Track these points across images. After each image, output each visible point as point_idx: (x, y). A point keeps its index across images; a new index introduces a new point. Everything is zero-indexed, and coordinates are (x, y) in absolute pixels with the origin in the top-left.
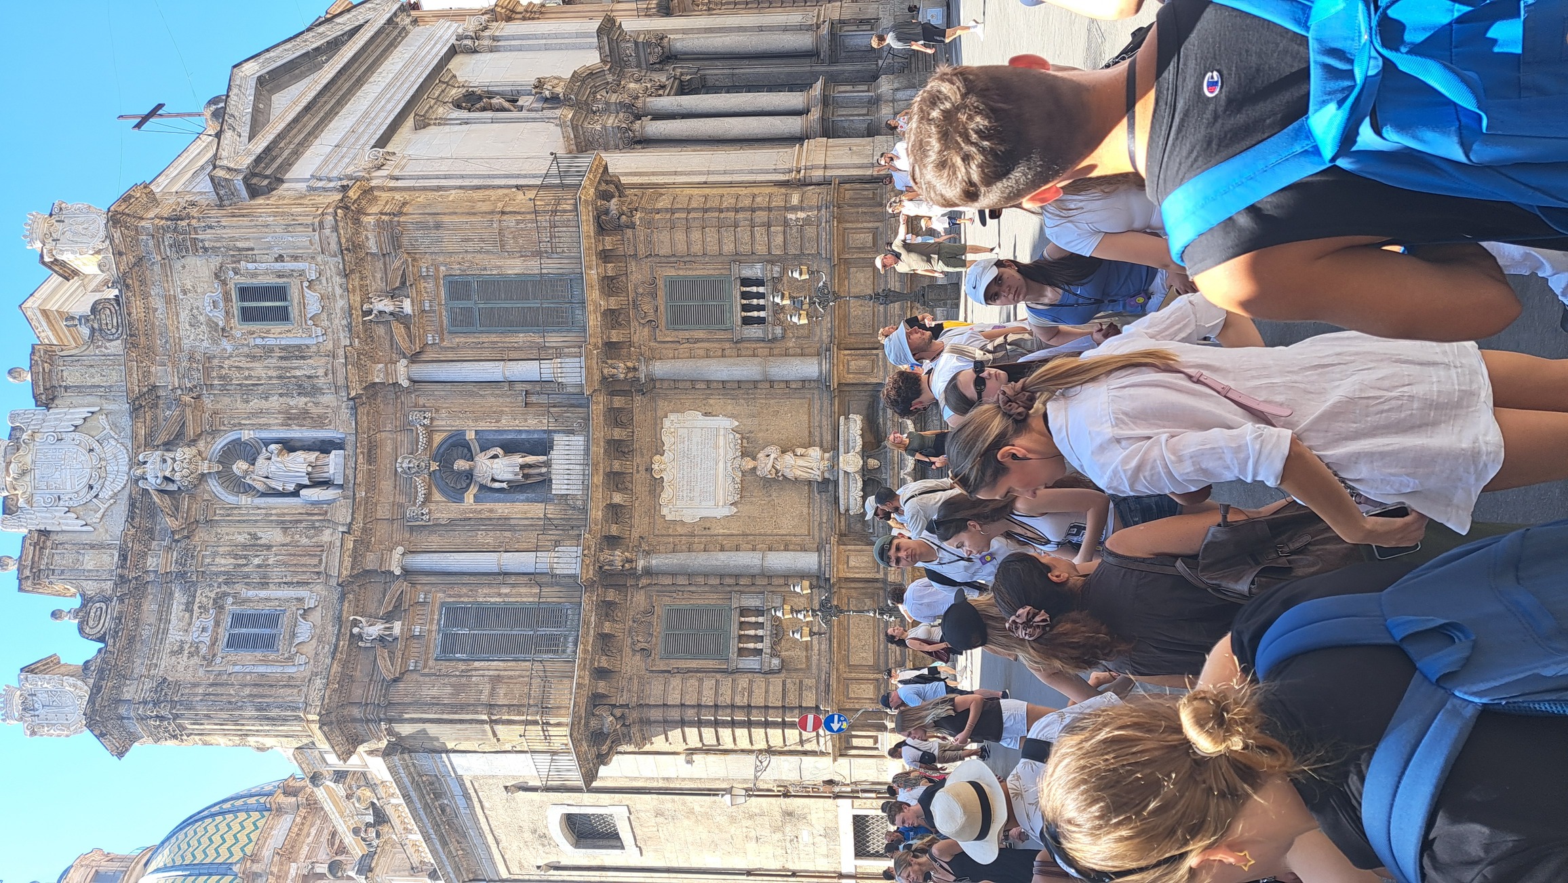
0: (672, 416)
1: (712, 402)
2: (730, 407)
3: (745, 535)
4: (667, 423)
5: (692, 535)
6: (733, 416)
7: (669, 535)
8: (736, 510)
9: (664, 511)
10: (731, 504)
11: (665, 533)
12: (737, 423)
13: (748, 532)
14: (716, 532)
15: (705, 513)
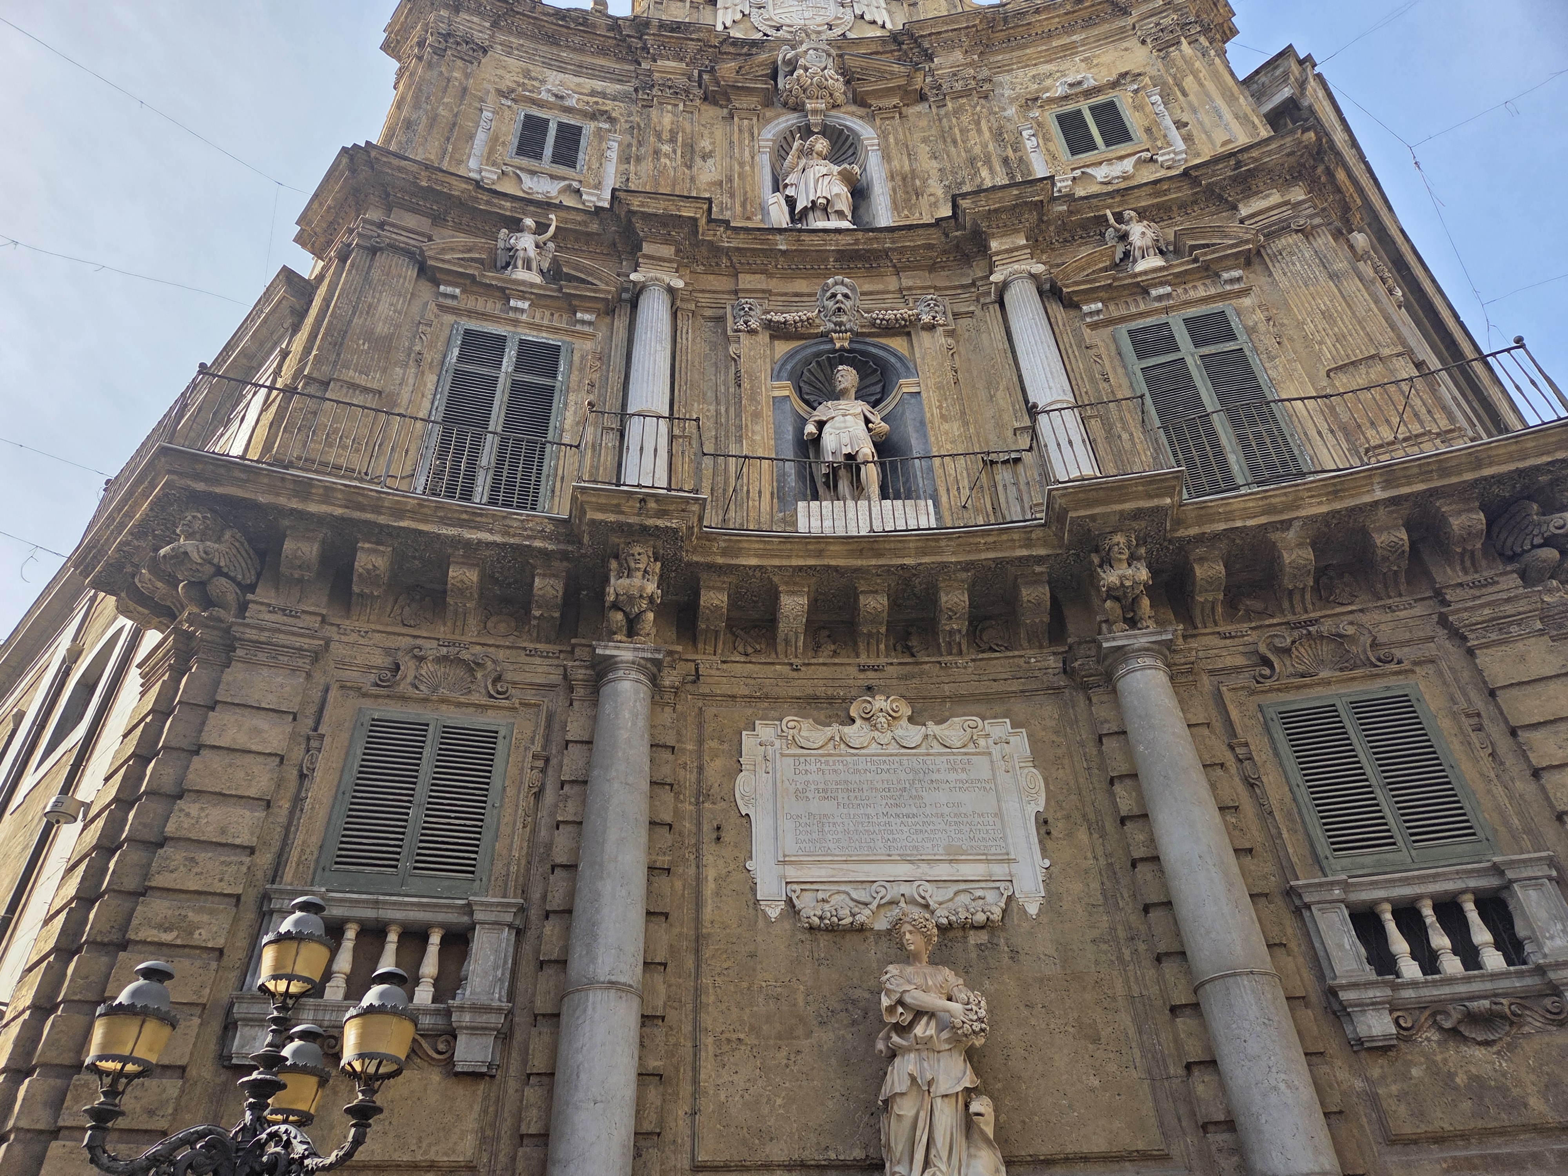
0: (1020, 743)
1: (1082, 835)
2: (1077, 887)
3: (699, 940)
4: (1000, 728)
5: (701, 795)
6: (1052, 900)
7: (700, 742)
8: (773, 913)
9: (765, 731)
10: (790, 901)
11: (709, 729)
12: (1033, 909)
13: (707, 953)
14: (708, 859)
15: (761, 829)
